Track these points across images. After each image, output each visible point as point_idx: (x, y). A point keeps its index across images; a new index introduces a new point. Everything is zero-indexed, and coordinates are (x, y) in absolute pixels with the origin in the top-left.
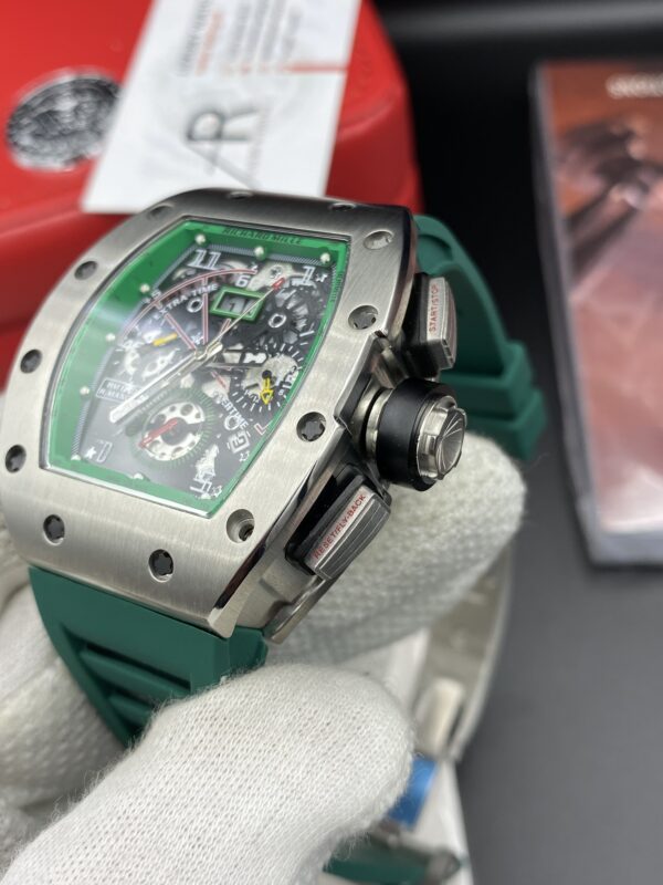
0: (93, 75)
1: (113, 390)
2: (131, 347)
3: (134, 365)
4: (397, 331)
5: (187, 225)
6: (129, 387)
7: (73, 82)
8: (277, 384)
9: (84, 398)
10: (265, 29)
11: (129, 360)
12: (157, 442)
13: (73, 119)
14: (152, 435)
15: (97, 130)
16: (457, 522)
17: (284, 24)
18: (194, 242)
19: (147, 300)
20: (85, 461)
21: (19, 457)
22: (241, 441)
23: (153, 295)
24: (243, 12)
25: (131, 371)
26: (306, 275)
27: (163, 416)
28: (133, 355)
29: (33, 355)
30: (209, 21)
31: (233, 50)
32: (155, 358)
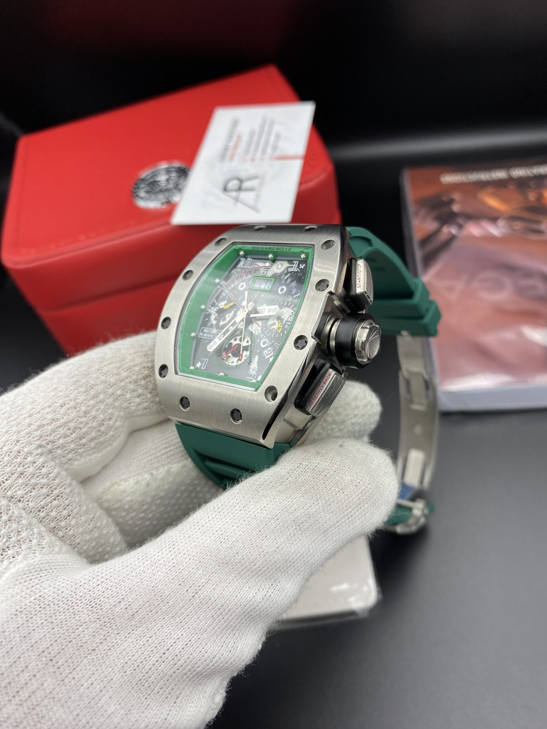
0: (177, 164)
1: (206, 333)
2: (213, 311)
3: (215, 319)
4: (341, 290)
5: (234, 247)
6: (214, 331)
7: (167, 168)
8: (284, 322)
9: (193, 338)
10: (263, 141)
11: (213, 317)
12: (230, 356)
13: (167, 183)
14: (227, 353)
15: (178, 188)
16: (353, 424)
17: (272, 139)
18: (239, 255)
19: (219, 287)
20: (197, 369)
21: (165, 370)
22: (269, 352)
23: (221, 284)
24: (252, 134)
25: (214, 322)
26: (294, 266)
27: (231, 344)
28: (215, 315)
29: (167, 320)
30: (235, 139)
31: (247, 151)
32: (226, 315)
